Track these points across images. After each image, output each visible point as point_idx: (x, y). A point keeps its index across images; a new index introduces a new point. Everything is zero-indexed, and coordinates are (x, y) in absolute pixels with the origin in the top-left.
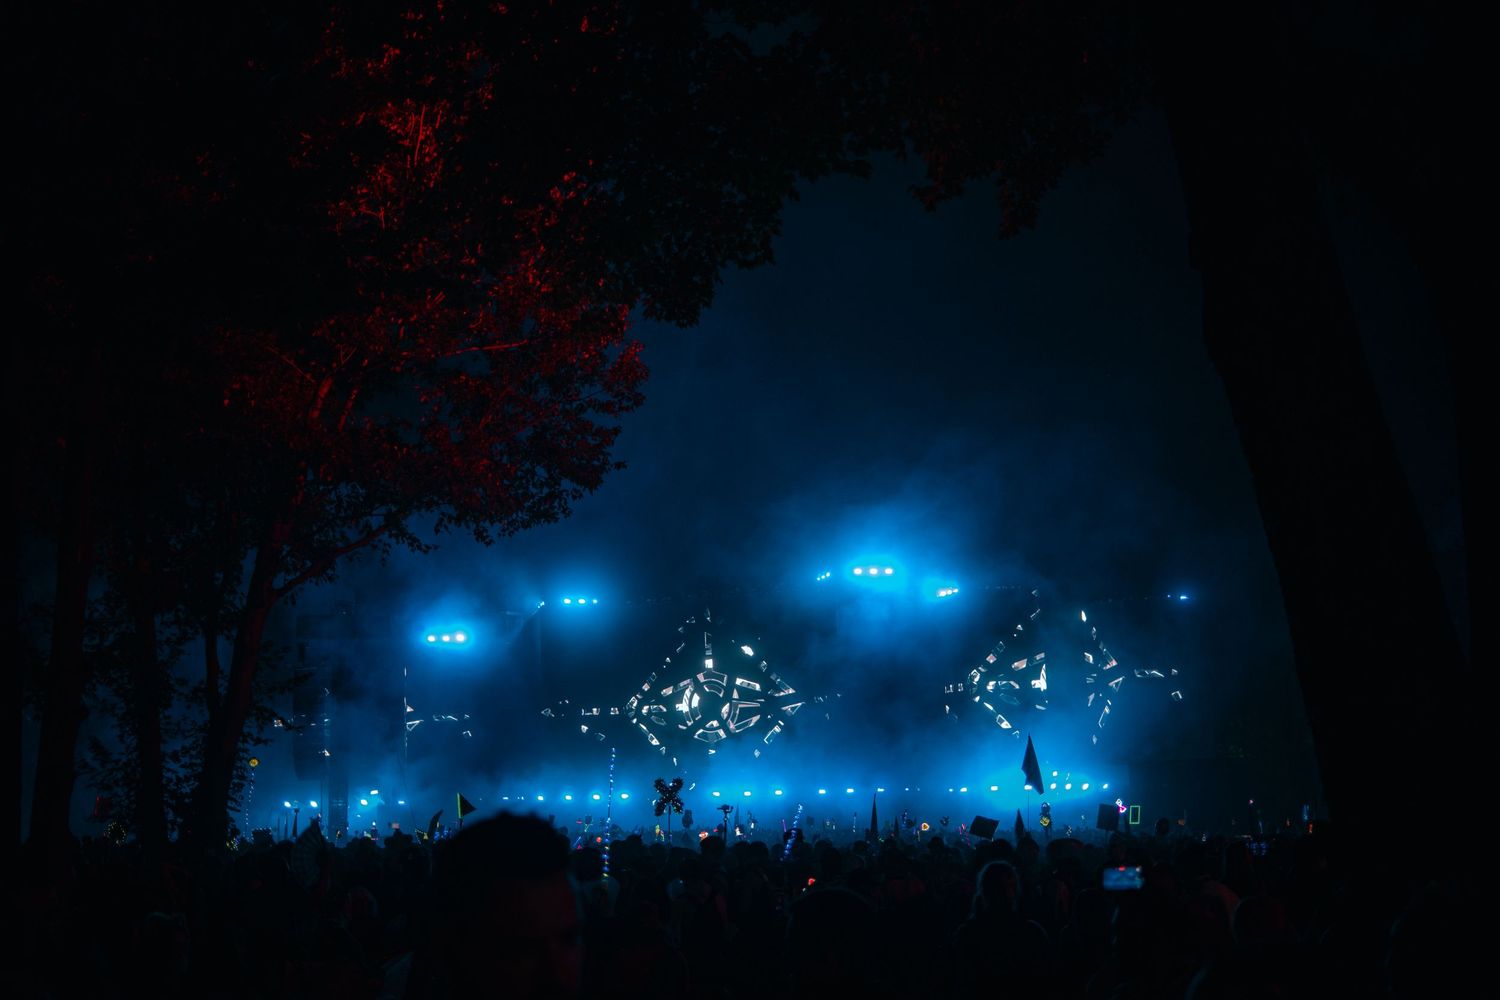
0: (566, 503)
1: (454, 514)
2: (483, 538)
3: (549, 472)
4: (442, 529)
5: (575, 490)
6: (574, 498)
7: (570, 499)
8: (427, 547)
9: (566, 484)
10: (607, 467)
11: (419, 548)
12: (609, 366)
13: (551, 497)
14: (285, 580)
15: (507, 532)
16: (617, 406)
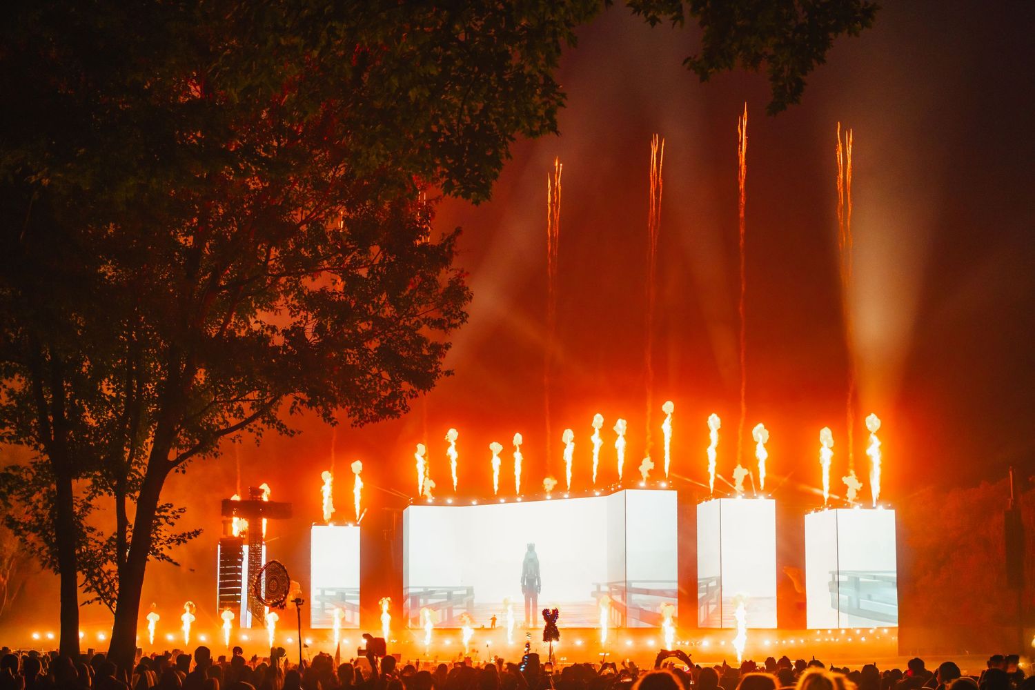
0: (405, 402)
1: (307, 399)
2: (330, 420)
3: (391, 375)
4: (297, 411)
5: (412, 391)
6: (411, 397)
7: (408, 400)
8: (291, 431)
9: (406, 386)
10: (439, 374)
11: (286, 432)
12: (441, 291)
13: (394, 396)
14: (178, 454)
15: (359, 424)
16: (447, 324)
